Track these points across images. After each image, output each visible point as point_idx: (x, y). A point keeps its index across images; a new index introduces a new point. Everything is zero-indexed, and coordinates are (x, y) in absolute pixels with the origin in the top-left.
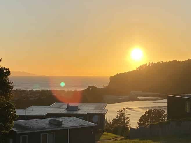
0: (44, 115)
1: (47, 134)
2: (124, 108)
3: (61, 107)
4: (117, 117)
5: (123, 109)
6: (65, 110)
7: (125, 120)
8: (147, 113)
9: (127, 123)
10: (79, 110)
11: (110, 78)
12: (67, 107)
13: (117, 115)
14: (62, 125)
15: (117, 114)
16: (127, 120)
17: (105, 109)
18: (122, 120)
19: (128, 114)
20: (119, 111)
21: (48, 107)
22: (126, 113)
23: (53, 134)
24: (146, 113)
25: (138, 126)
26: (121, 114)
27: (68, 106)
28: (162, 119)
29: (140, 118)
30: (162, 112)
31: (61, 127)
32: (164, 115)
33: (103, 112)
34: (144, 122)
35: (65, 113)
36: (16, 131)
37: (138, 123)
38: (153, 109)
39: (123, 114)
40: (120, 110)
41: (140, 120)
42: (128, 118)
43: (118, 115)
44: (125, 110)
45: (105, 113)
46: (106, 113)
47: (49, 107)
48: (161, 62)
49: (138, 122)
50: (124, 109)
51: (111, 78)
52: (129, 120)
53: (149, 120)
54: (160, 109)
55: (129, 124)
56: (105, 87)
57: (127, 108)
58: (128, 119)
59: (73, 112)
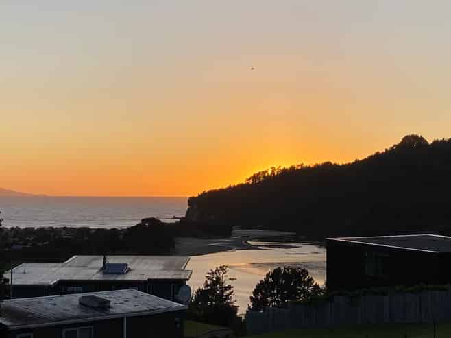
0: (52, 283)
1: (77, 329)
2: (222, 265)
3: (89, 266)
4: (207, 285)
5: (219, 269)
6: (97, 273)
7: (222, 292)
8: (271, 277)
9: (227, 297)
10: (129, 270)
11: (189, 201)
12: (102, 265)
13: (206, 282)
14: (111, 310)
15: (205, 279)
16: (228, 292)
17: (186, 269)
18: (218, 292)
19: (230, 279)
20: (210, 272)
21: (60, 265)
22: (227, 276)
23: (91, 328)
24: (268, 275)
25: (251, 304)
26: (214, 279)
27: (104, 262)
28: (303, 289)
29: (257, 286)
30: (303, 275)
31: (108, 314)
32: (308, 279)
33: (182, 277)
34: (264, 296)
35: (97, 279)
36: (8, 323)
37: (251, 298)
38: (282, 268)
39: (218, 279)
40: (214, 270)
41: (255, 293)
42: (229, 287)
43: (209, 282)
44: (223, 270)
45: (188, 277)
46: (190, 277)
47: (62, 267)
48: (299, 165)
49: (252, 296)
50: (221, 267)
51: (192, 201)
52: (232, 292)
53: (275, 291)
54: (299, 268)
55: (233, 300)
56: (178, 220)
57: (227, 267)
58: (230, 289)
59: (116, 275)
